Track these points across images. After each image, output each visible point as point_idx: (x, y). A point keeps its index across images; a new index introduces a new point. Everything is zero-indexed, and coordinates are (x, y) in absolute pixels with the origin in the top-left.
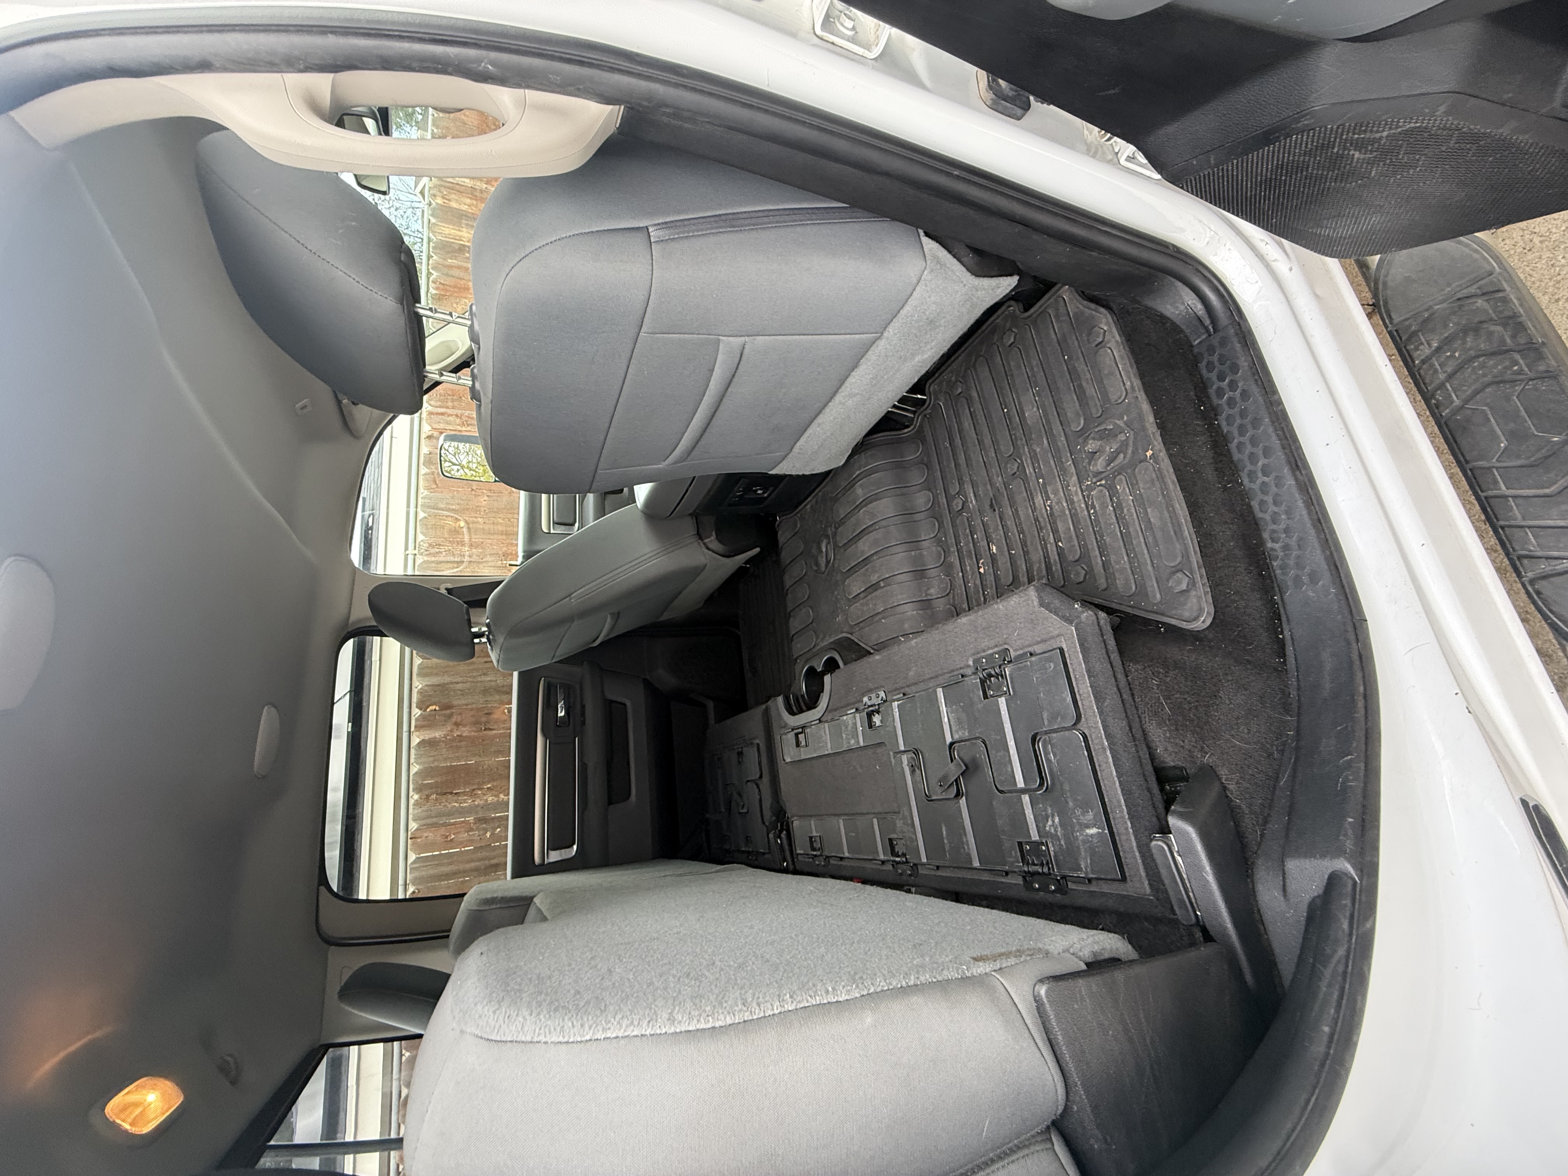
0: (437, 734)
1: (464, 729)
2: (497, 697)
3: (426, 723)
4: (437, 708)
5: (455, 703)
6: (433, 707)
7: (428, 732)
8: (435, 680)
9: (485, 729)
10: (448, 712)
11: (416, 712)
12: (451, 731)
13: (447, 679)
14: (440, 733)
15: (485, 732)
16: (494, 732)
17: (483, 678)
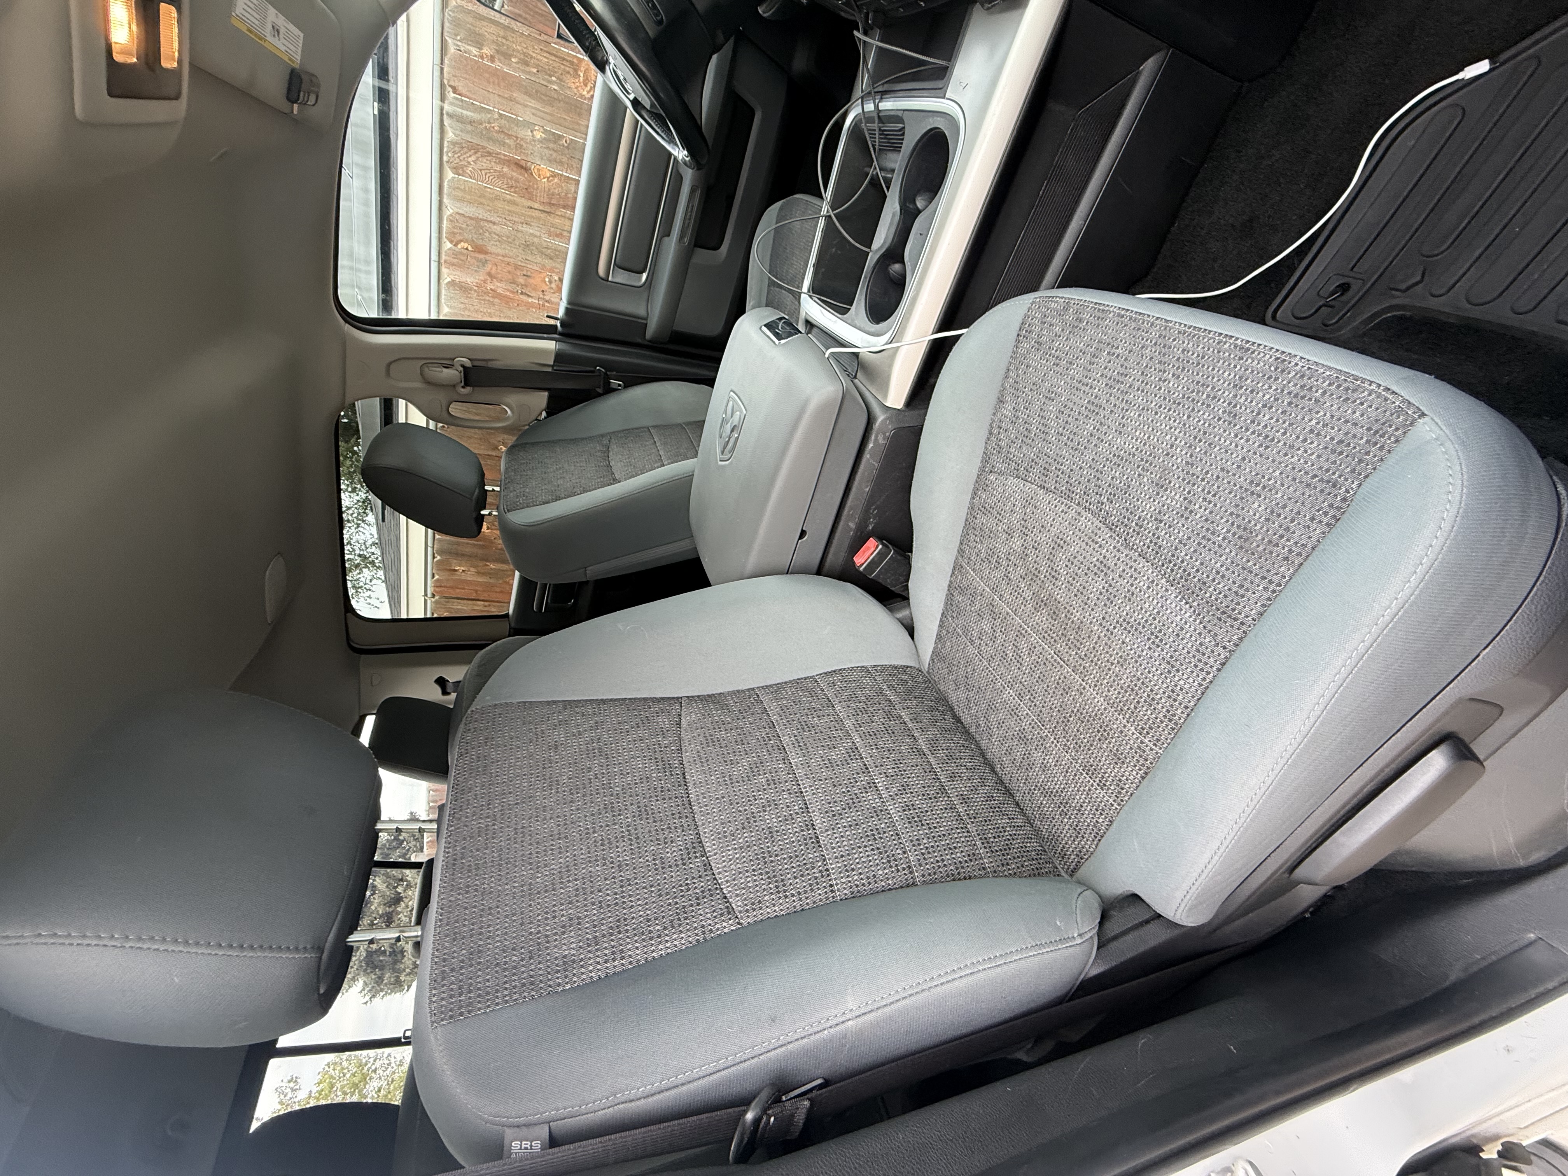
0: (470, 280)
1: (499, 285)
2: (539, 260)
3: (458, 261)
4: (470, 248)
5: (491, 249)
6: (466, 245)
7: (458, 273)
8: (469, 210)
9: (522, 293)
10: (482, 256)
11: (448, 245)
12: (485, 281)
13: (481, 213)
14: (472, 279)
15: (521, 296)
16: (530, 300)
17: (525, 228)
